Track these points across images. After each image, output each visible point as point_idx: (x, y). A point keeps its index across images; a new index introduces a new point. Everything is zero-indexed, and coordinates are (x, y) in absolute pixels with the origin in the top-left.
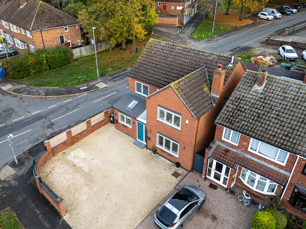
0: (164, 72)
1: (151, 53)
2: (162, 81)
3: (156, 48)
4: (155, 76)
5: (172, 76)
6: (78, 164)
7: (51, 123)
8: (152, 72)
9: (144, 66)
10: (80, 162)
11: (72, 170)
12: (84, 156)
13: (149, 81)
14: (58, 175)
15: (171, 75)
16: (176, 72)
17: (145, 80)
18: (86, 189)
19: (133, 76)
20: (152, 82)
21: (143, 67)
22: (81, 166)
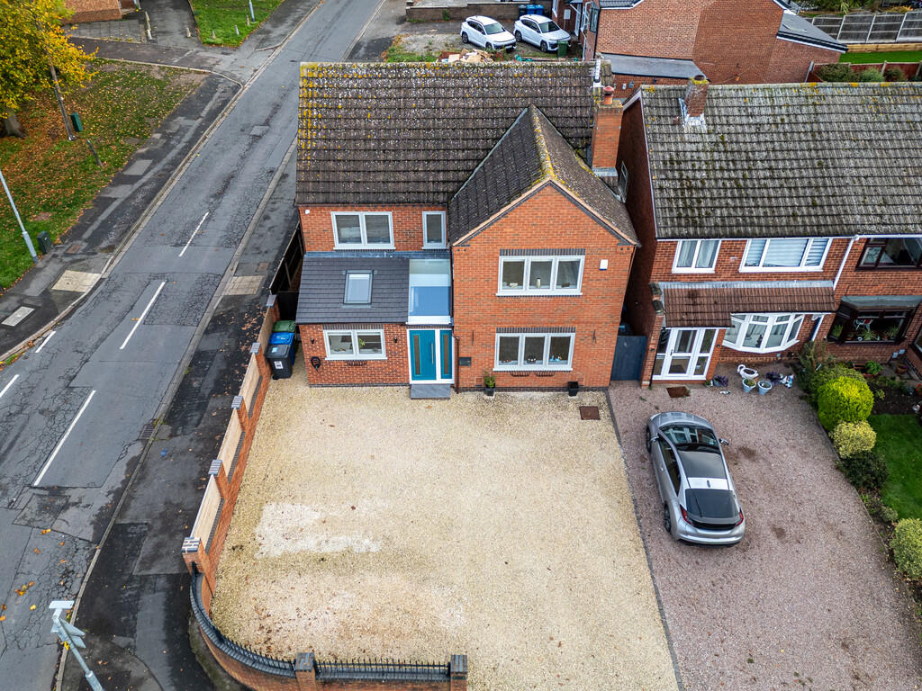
0: (422, 155)
1: (336, 108)
2: (433, 182)
3: (341, 89)
4: (402, 177)
5: (454, 161)
6: (327, 549)
7: (47, 493)
8: (381, 167)
9: (340, 156)
10: (324, 537)
11: (330, 577)
12: (317, 516)
13: (392, 198)
14: (304, 621)
15: (451, 157)
16: (459, 144)
17: (372, 198)
18: (433, 596)
19: (321, 198)
20: (403, 197)
21: (339, 161)
22: (341, 548)
